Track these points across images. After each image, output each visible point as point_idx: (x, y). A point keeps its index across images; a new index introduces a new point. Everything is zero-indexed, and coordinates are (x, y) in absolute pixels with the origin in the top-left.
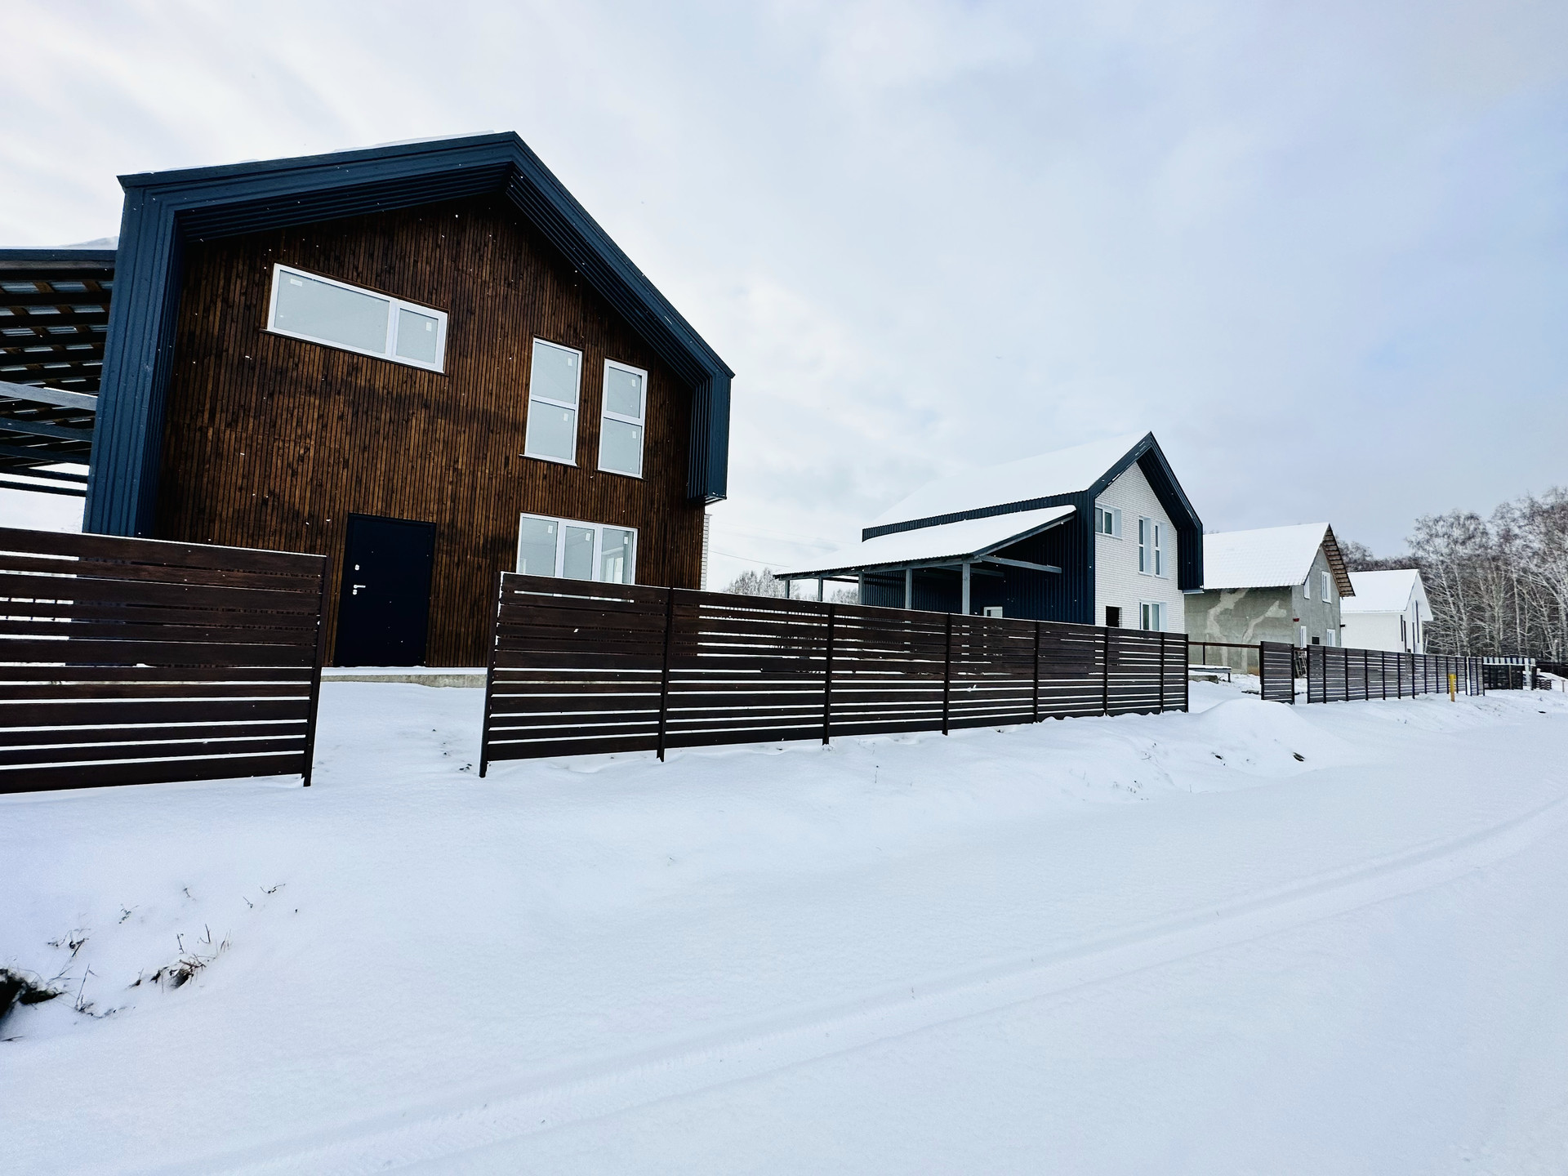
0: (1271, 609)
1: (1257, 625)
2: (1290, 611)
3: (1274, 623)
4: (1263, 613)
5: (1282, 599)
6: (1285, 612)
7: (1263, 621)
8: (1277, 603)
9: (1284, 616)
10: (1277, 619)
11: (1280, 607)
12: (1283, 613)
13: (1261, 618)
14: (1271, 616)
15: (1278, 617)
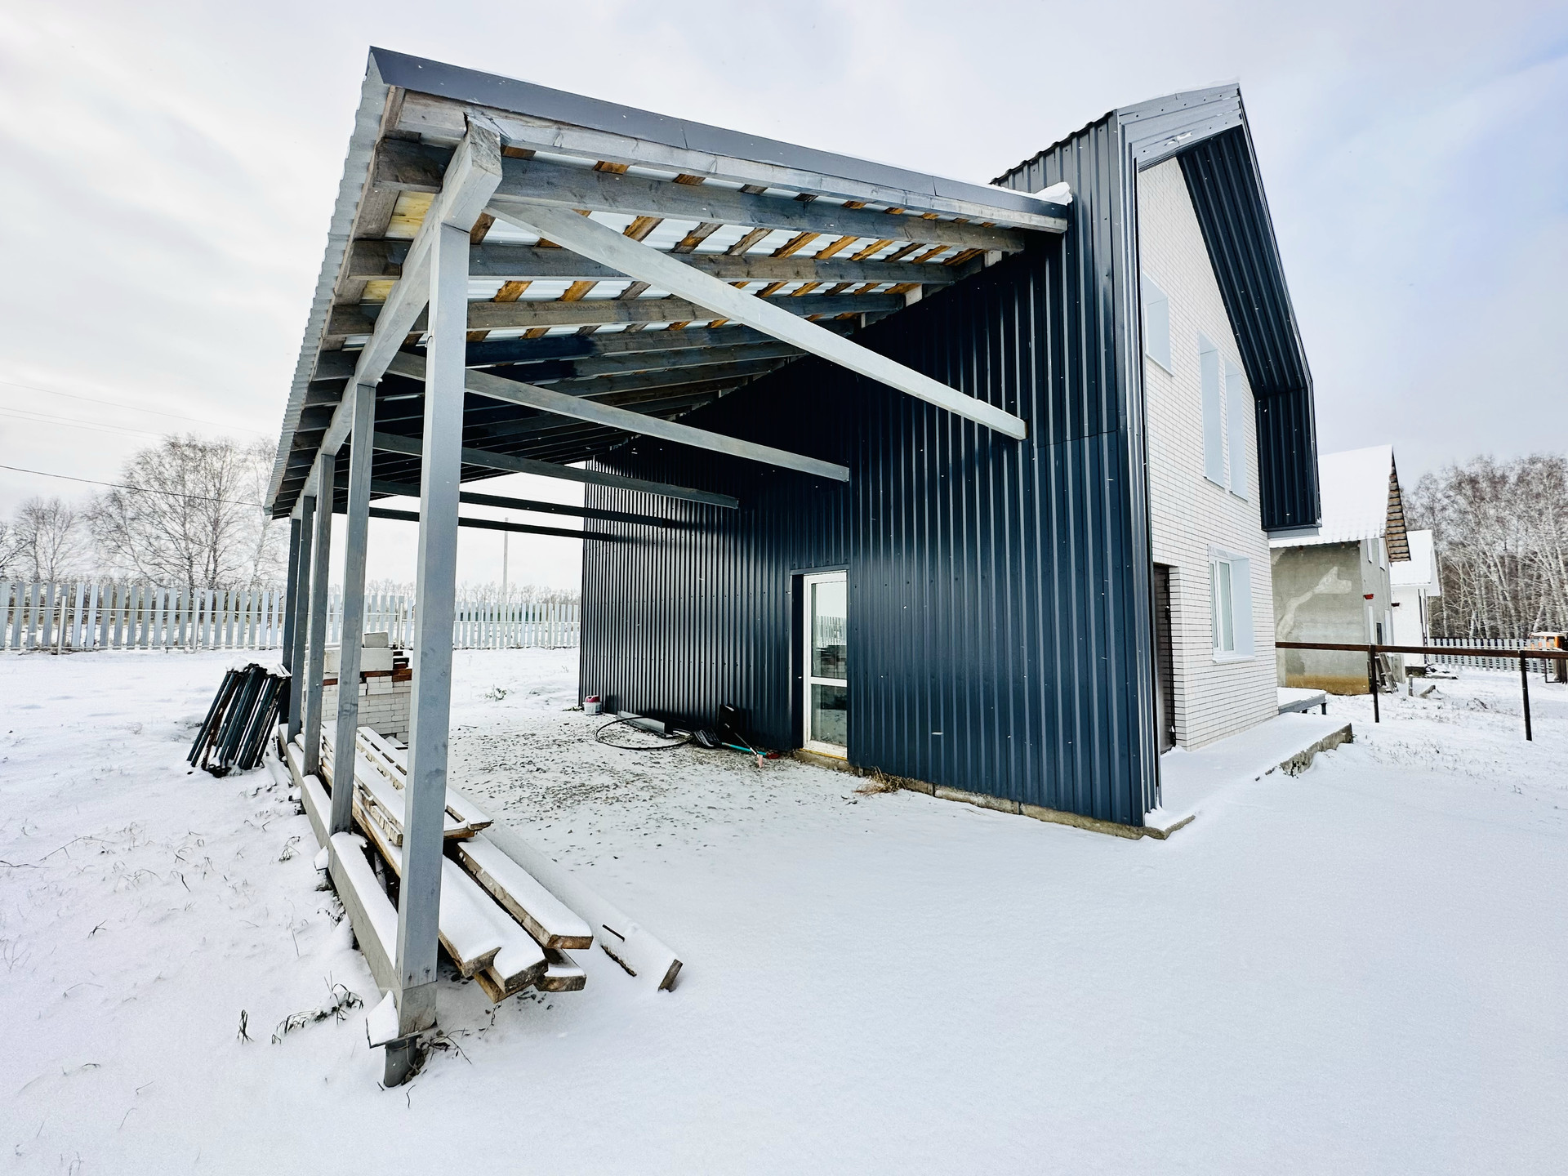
0: (1324, 579)
1: (1300, 608)
2: (1357, 581)
3: (1333, 602)
4: (1310, 588)
5: (1342, 564)
6: (1350, 583)
7: (1311, 599)
8: (1335, 570)
9: (1348, 590)
10: (1335, 596)
11: (1339, 576)
12: (1345, 586)
13: (1308, 596)
14: (1326, 592)
15: (1338, 592)
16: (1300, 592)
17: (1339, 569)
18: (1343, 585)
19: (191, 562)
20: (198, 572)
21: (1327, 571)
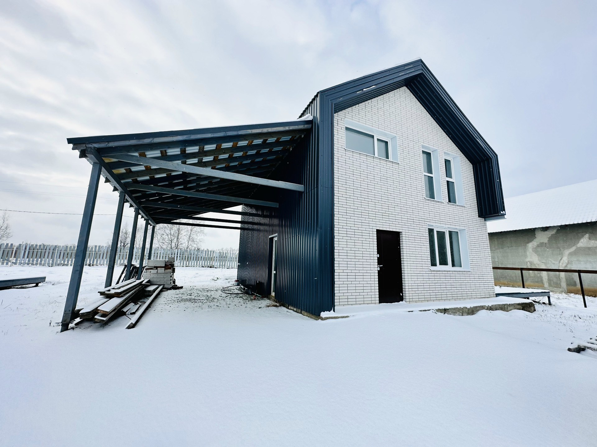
0: (582, 240)
1: (571, 254)
4: (575, 244)
7: (575, 250)
8: (587, 235)
10: (589, 248)
11: (590, 239)
13: (573, 249)
14: (584, 246)
15: (590, 246)
16: (569, 247)
17: (589, 235)
18: (592, 243)
19: (172, 242)
20: (173, 245)
21: (583, 236)
